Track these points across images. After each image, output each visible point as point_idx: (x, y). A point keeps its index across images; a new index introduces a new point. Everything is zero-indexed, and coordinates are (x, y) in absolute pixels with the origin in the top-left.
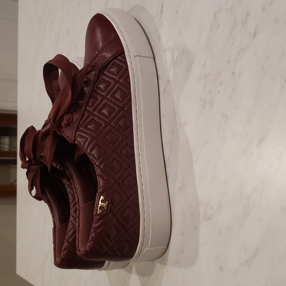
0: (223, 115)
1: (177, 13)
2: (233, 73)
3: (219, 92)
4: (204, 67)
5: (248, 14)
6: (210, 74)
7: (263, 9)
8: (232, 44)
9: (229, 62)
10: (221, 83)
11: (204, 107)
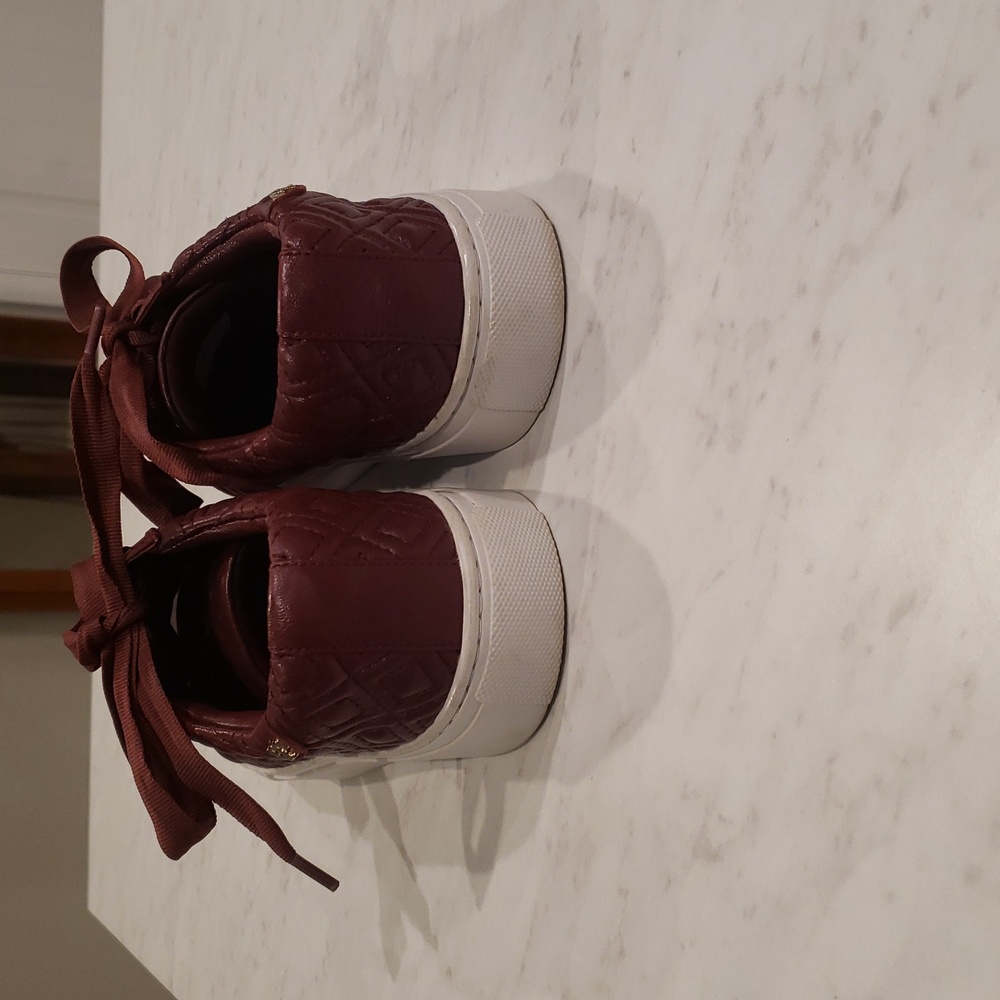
0: (773, 485)
1: (627, 74)
2: (816, 336)
3: (763, 396)
4: (714, 294)
5: (876, 118)
6: (733, 326)
7: (933, 109)
8: (816, 225)
9: (802, 290)
10: (772, 365)
11: (710, 443)
